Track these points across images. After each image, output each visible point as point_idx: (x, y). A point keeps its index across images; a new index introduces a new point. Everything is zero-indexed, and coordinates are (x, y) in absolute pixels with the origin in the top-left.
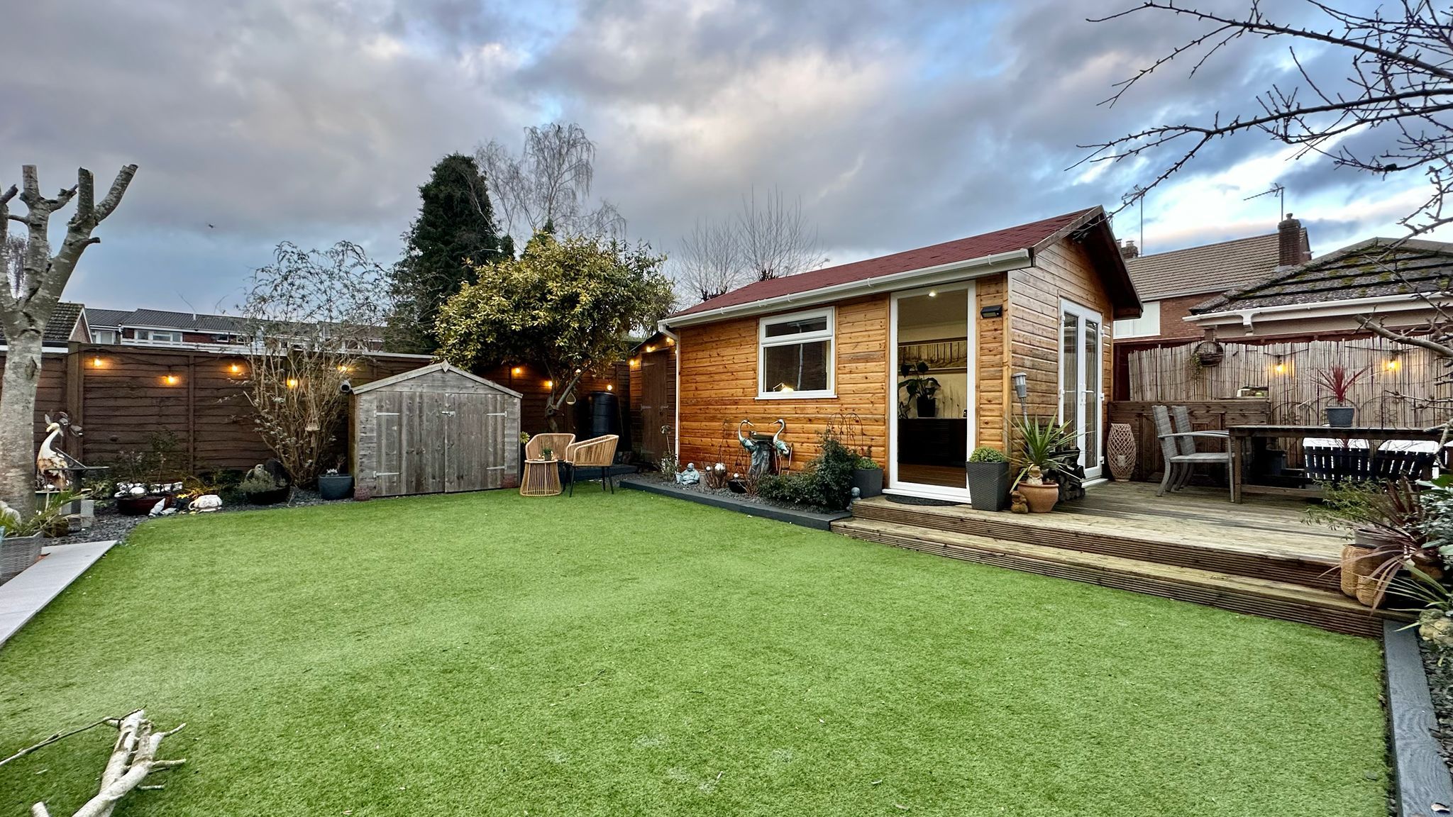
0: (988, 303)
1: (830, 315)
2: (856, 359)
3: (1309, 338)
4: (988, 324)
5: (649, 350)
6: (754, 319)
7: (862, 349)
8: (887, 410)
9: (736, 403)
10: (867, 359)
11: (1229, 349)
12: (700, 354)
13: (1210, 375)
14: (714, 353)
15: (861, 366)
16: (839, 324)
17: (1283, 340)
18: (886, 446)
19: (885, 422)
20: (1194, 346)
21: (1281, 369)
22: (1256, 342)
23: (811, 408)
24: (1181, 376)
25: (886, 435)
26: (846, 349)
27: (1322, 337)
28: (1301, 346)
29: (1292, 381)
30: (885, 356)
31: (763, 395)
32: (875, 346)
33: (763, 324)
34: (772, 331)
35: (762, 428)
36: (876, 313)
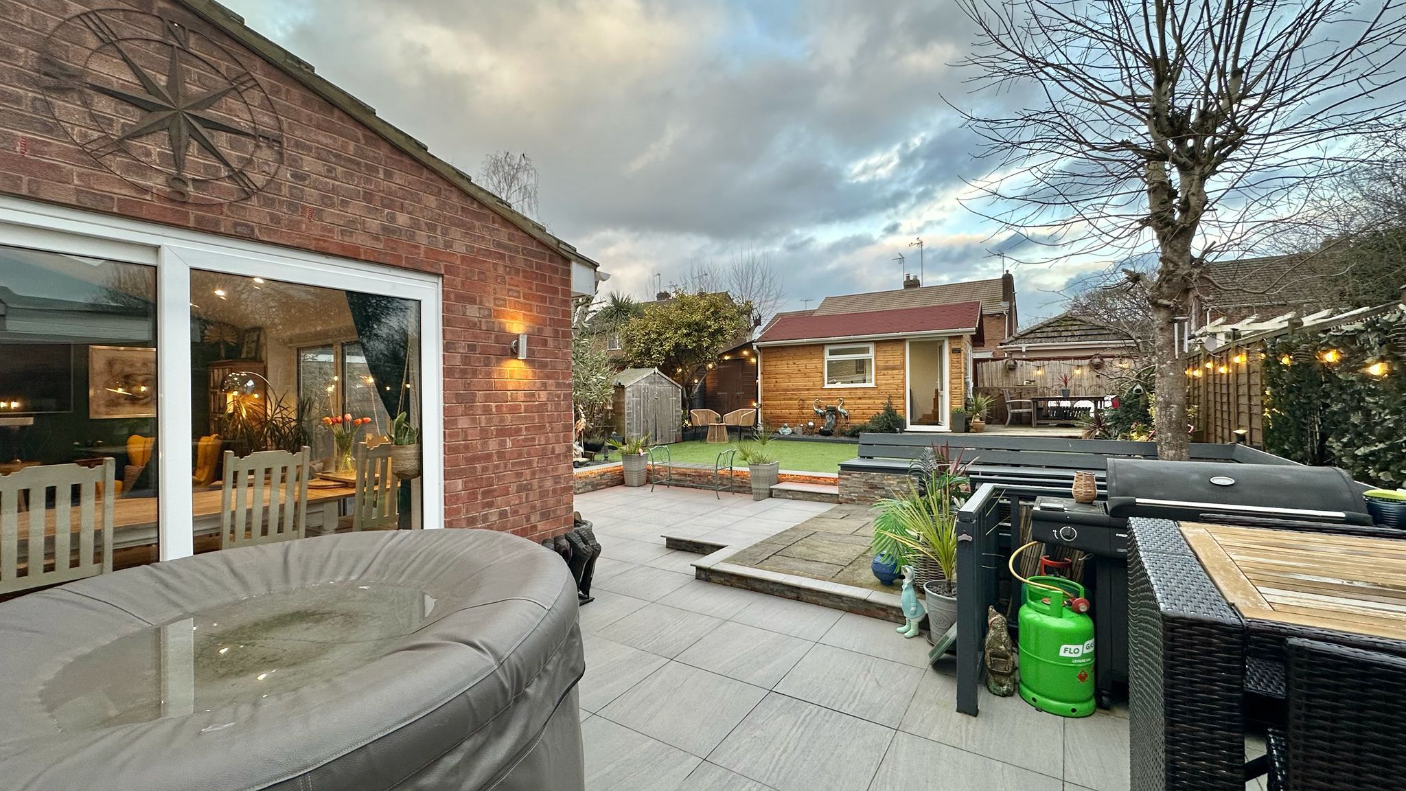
0: (954, 347)
1: (872, 347)
2: (887, 368)
3: (1049, 359)
4: (955, 356)
5: (727, 358)
6: (822, 345)
7: (890, 364)
8: (905, 392)
9: (808, 390)
10: (893, 368)
11: (1019, 362)
12: (779, 363)
13: (1012, 375)
14: (791, 362)
15: (890, 372)
16: (876, 351)
17: (1040, 359)
18: (904, 409)
19: (904, 398)
20: (1005, 361)
21: (1040, 372)
22: (1030, 360)
23: (860, 393)
24: (999, 375)
25: (905, 404)
26: (881, 364)
27: (1054, 359)
28: (1046, 362)
29: (1044, 378)
30: (904, 368)
31: (827, 386)
32: (897, 363)
33: (827, 350)
34: (832, 353)
35: (829, 403)
36: (898, 348)
